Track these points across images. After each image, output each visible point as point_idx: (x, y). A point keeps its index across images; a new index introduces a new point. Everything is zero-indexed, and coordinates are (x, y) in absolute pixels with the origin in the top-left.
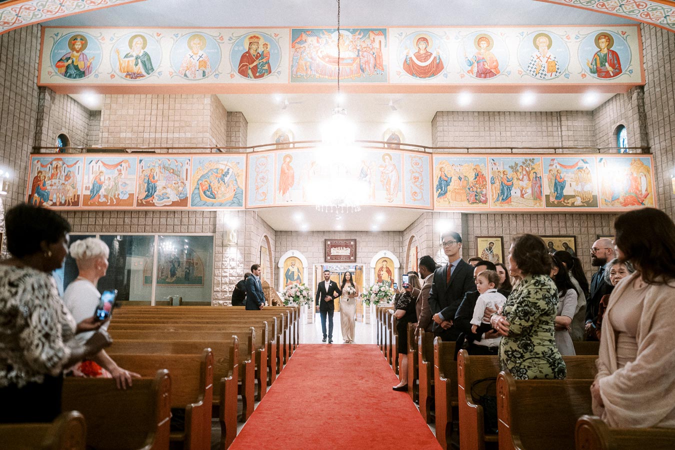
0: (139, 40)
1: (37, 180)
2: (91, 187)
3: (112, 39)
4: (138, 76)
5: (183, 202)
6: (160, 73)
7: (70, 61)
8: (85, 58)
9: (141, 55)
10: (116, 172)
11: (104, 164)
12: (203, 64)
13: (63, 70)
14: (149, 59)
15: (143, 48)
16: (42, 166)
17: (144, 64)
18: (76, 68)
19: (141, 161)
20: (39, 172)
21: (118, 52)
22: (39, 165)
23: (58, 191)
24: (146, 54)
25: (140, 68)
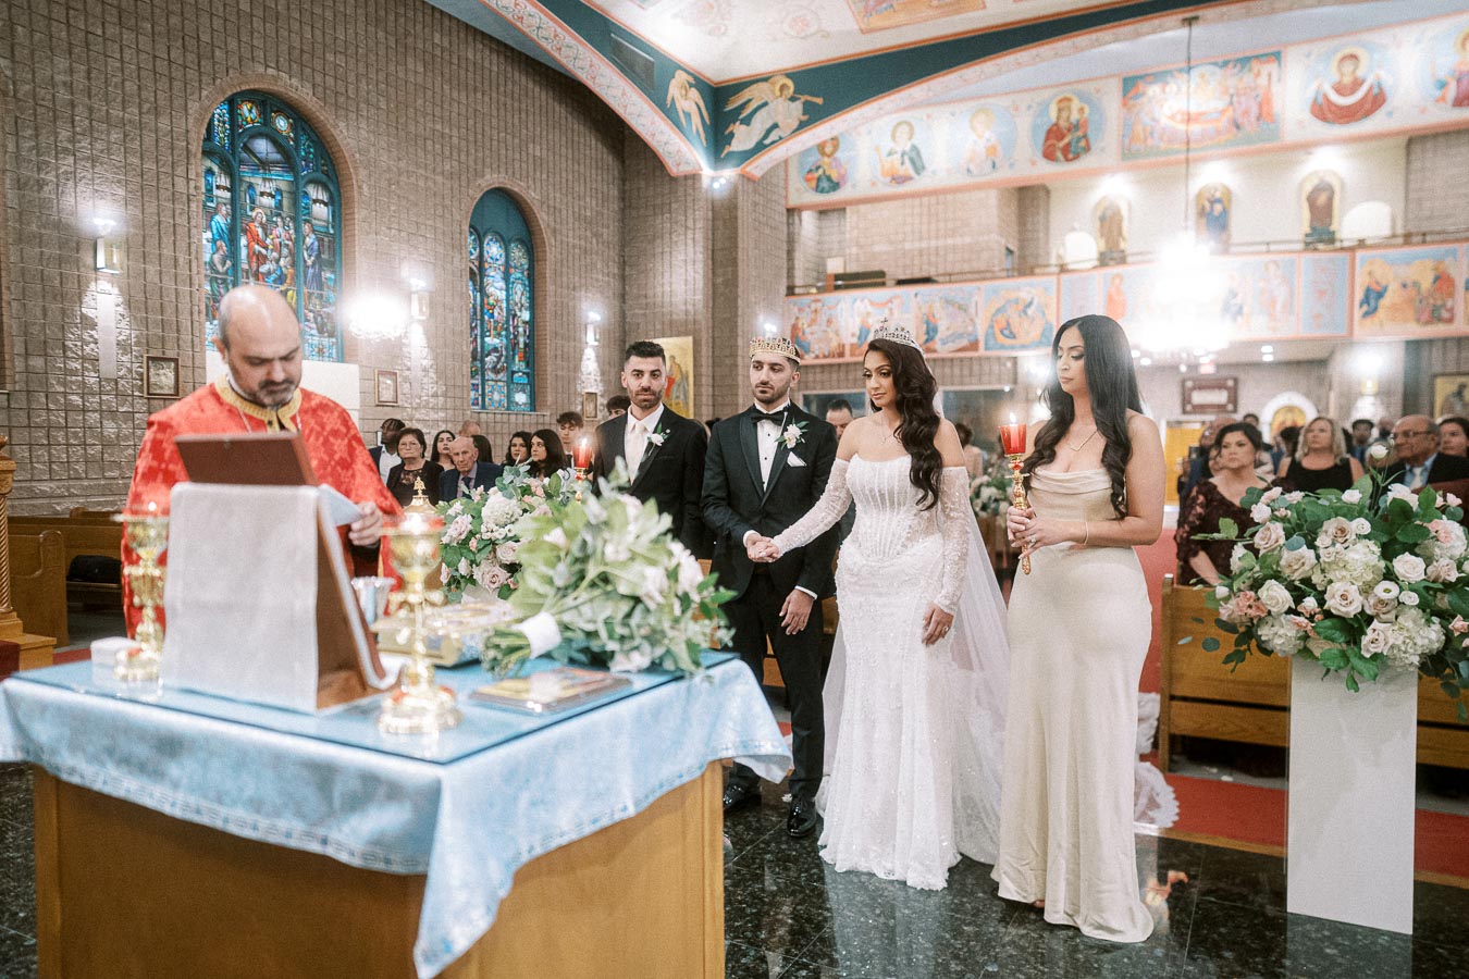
0: (903, 131)
1: (795, 328)
2: (858, 333)
3: (870, 132)
4: (906, 179)
5: (974, 346)
6: (934, 172)
7: (820, 172)
8: (839, 165)
9: (907, 148)
10: (887, 311)
11: (872, 303)
12: (992, 150)
13: (814, 183)
14: (918, 154)
15: (910, 138)
16: (800, 310)
17: (912, 161)
18: (829, 179)
19: (916, 295)
20: (797, 318)
21: (877, 149)
22: (796, 310)
23: (820, 340)
24: (914, 148)
25: (908, 169)
